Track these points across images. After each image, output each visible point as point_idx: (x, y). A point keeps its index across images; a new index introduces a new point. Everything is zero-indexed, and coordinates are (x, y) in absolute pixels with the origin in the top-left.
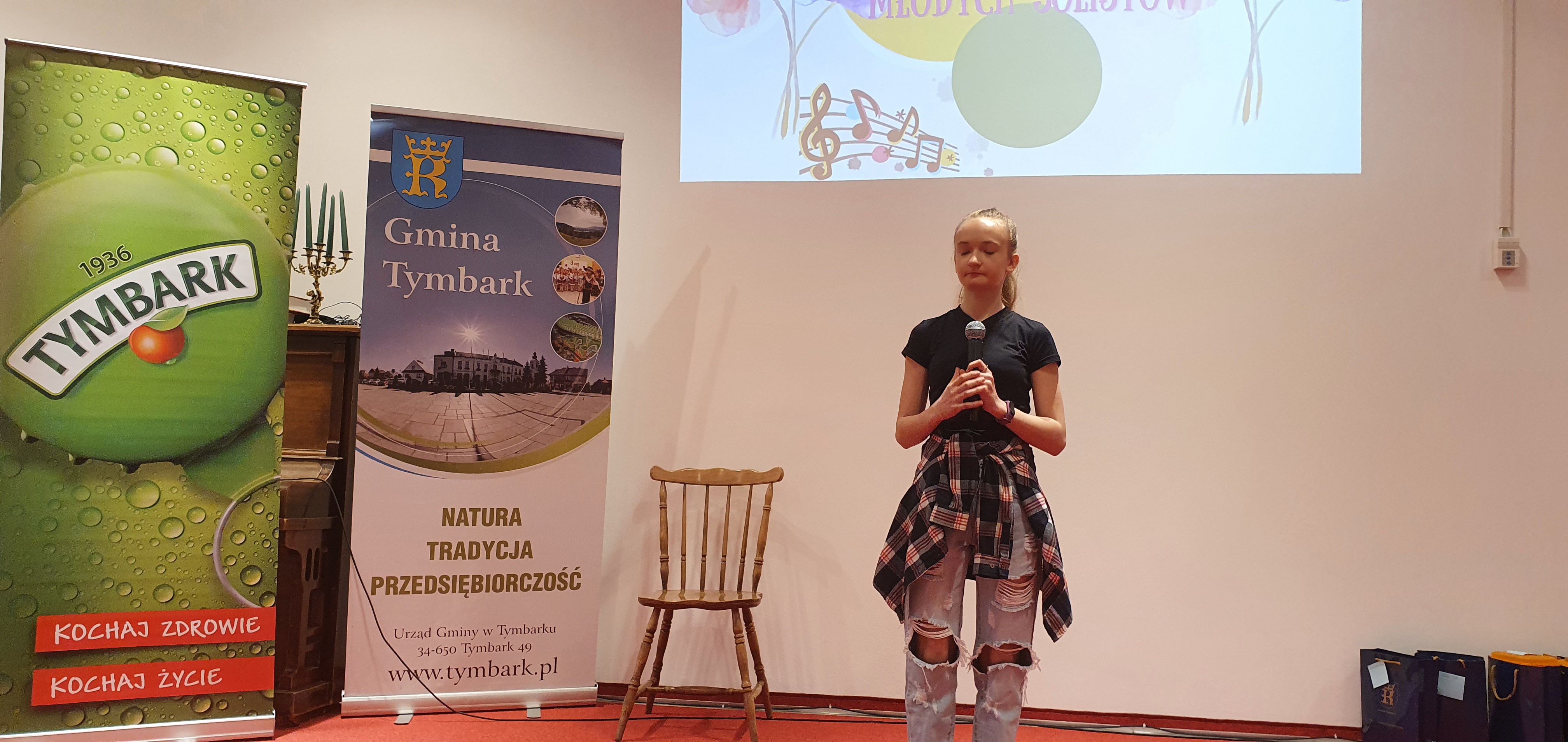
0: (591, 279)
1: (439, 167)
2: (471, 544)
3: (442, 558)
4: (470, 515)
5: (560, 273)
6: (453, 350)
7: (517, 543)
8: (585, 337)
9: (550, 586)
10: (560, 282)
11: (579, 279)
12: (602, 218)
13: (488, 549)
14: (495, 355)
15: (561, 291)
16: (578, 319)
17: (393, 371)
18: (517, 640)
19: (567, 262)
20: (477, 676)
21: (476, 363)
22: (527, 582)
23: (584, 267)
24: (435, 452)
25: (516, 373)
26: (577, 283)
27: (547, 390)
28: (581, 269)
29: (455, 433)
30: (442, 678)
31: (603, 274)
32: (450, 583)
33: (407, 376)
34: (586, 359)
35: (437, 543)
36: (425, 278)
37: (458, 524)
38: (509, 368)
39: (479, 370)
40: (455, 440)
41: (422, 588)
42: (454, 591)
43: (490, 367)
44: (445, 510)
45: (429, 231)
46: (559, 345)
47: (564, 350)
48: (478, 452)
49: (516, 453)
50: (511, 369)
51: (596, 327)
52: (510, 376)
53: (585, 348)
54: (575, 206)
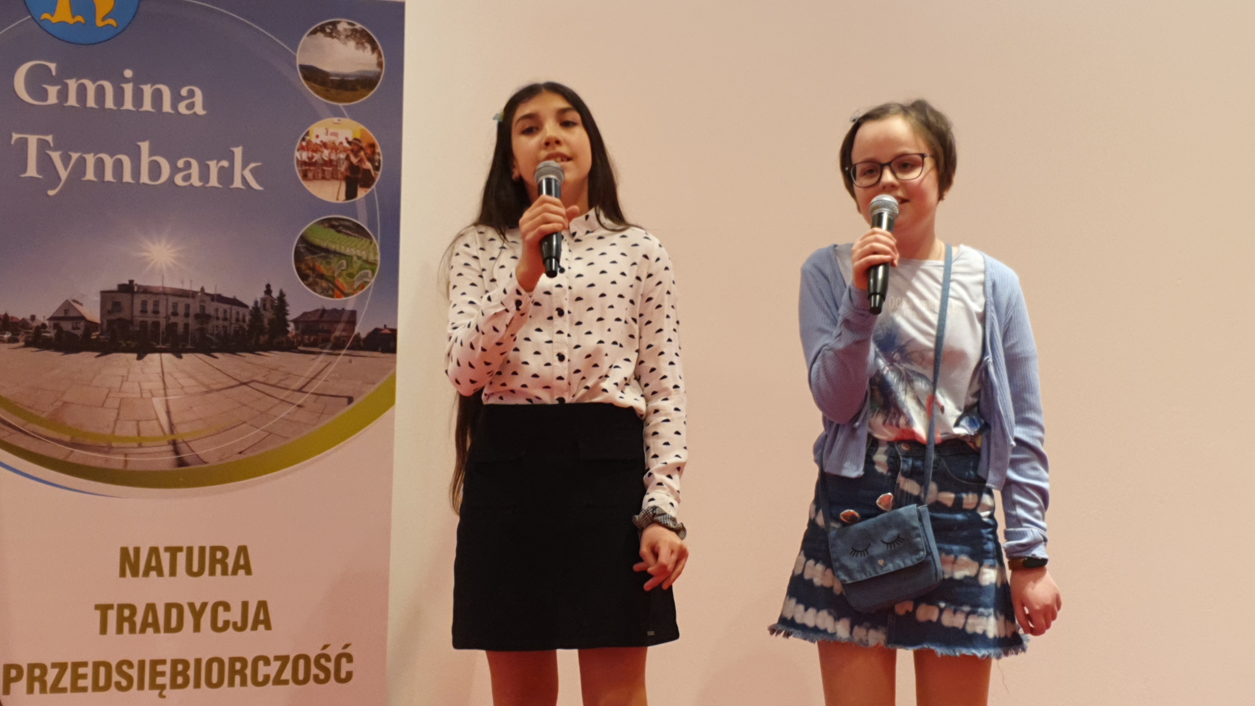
0: (358, 159)
2: (169, 607)
3: (120, 630)
4: (165, 558)
5: (308, 150)
6: (131, 282)
7: (245, 605)
8: (351, 257)
9: (301, 676)
10: (308, 164)
11: (339, 159)
12: (375, 55)
13: (197, 615)
14: (202, 289)
15: (310, 180)
16: (338, 226)
17: (33, 318)
19: (317, 132)
21: (170, 304)
22: (263, 670)
23: (347, 139)
24: (107, 453)
25: (238, 320)
26: (336, 166)
27: (289, 347)
28: (341, 143)
29: (138, 421)
31: (379, 150)
32: (134, 673)
33: (56, 326)
34: (352, 294)
35: (111, 607)
36: (82, 162)
37: (146, 574)
38: (225, 311)
39: (175, 313)
40: (139, 433)
41: (87, 683)
42: (141, 687)
43: (195, 308)
44: (124, 551)
45: (87, 82)
46: (308, 272)
47: (317, 280)
48: (176, 452)
49: (240, 453)
50: (228, 311)
51: (368, 241)
52: (227, 324)
53: (351, 275)
54: (330, 35)
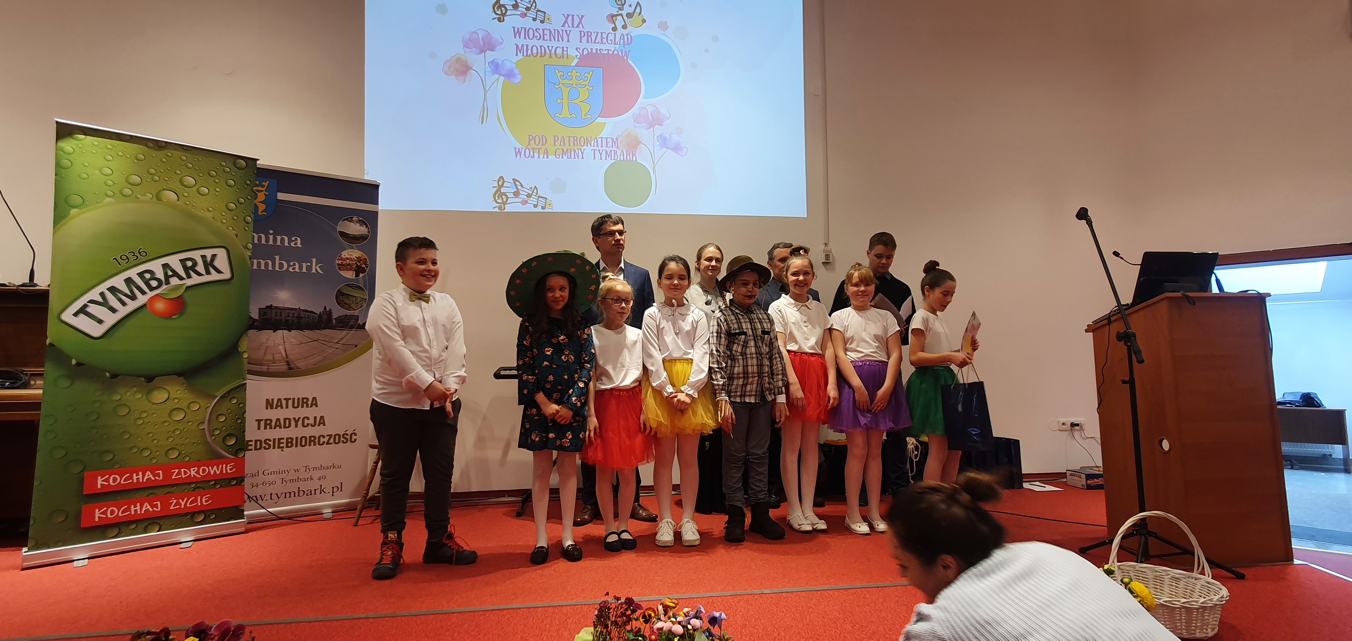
0: (359, 263)
1: (261, 197)
2: (285, 419)
3: (265, 428)
4: (284, 402)
5: (341, 260)
6: (271, 304)
7: (315, 418)
8: (355, 297)
9: (337, 441)
10: (342, 265)
11: (353, 263)
12: (367, 229)
13: (296, 421)
14: (299, 308)
15: (342, 270)
16: (352, 286)
18: (316, 474)
19: (345, 254)
20: (290, 497)
21: (287, 312)
22: (322, 440)
23: (356, 256)
25: (313, 318)
26: (352, 265)
27: (333, 327)
28: (354, 258)
29: (274, 354)
30: (266, 500)
31: (368, 261)
32: (271, 443)
34: (358, 310)
35: (262, 420)
37: (276, 408)
38: (308, 316)
39: (288, 316)
40: (274, 358)
41: (253, 447)
42: (274, 448)
43: (296, 314)
44: (267, 400)
46: (340, 302)
47: (344, 304)
48: (288, 365)
49: (314, 364)
51: (363, 291)
52: (308, 320)
53: (357, 303)
54: (350, 221)
